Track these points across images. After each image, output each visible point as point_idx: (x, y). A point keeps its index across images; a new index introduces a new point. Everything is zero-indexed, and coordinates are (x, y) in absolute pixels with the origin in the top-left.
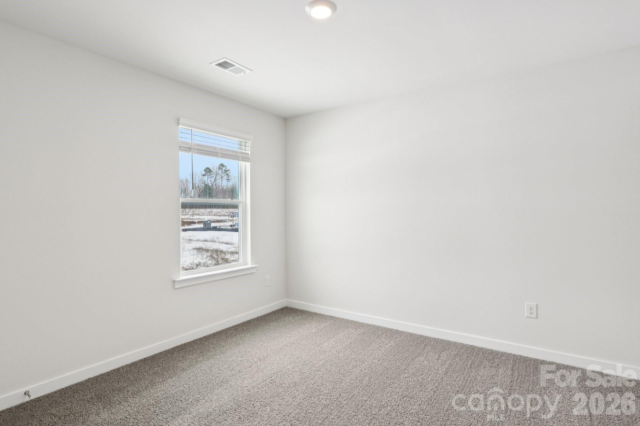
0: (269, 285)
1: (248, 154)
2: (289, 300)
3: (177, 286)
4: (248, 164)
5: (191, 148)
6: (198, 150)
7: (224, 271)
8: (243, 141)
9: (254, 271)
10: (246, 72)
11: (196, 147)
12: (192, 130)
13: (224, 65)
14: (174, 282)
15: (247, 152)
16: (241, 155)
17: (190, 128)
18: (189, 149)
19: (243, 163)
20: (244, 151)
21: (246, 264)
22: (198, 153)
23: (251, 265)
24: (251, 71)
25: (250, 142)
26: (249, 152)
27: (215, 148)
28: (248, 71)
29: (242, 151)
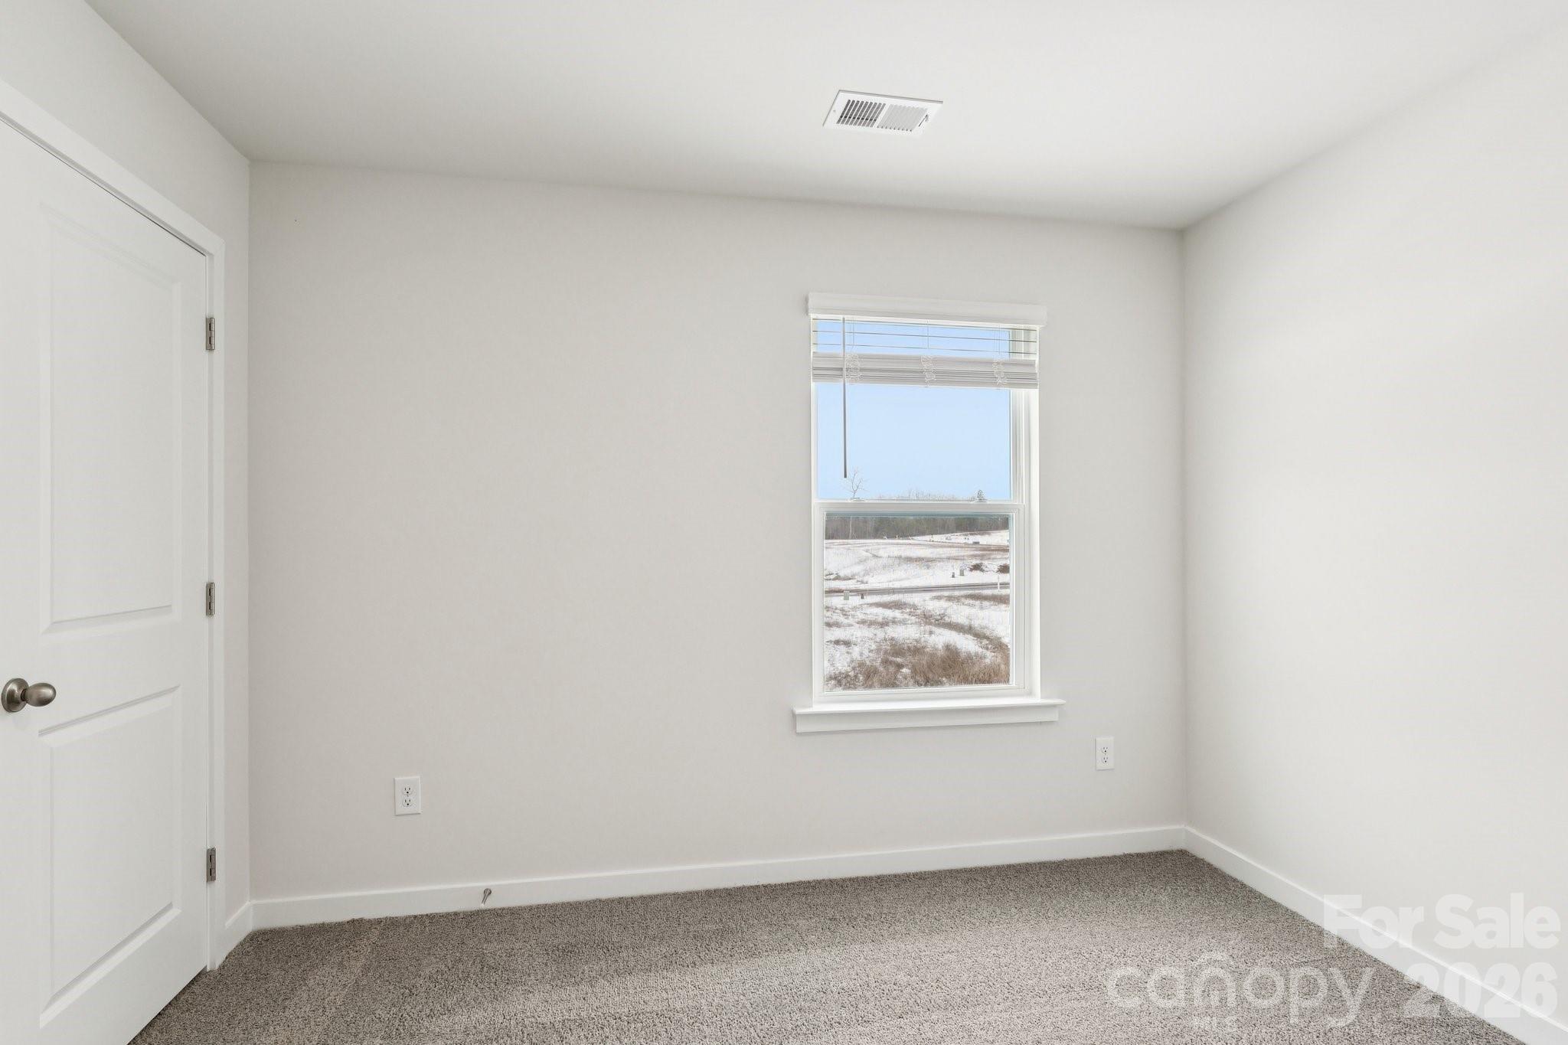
0: (1112, 770)
1: (1031, 364)
2: (1194, 831)
3: (800, 728)
4: (1034, 394)
5: (841, 369)
6: (862, 370)
7: (949, 706)
8: (1022, 326)
9: (1053, 716)
10: (927, 113)
11: (859, 365)
12: (844, 319)
13: (857, 113)
14: (794, 716)
15: (1032, 358)
16: (1003, 369)
17: (841, 317)
18: (838, 373)
19: (1021, 393)
20: (1023, 357)
21: (1030, 693)
22: (864, 379)
23: (1042, 698)
24: (939, 105)
25: (1038, 327)
26: (1035, 358)
27: (918, 359)
28: (932, 109)
29: (1017, 357)
